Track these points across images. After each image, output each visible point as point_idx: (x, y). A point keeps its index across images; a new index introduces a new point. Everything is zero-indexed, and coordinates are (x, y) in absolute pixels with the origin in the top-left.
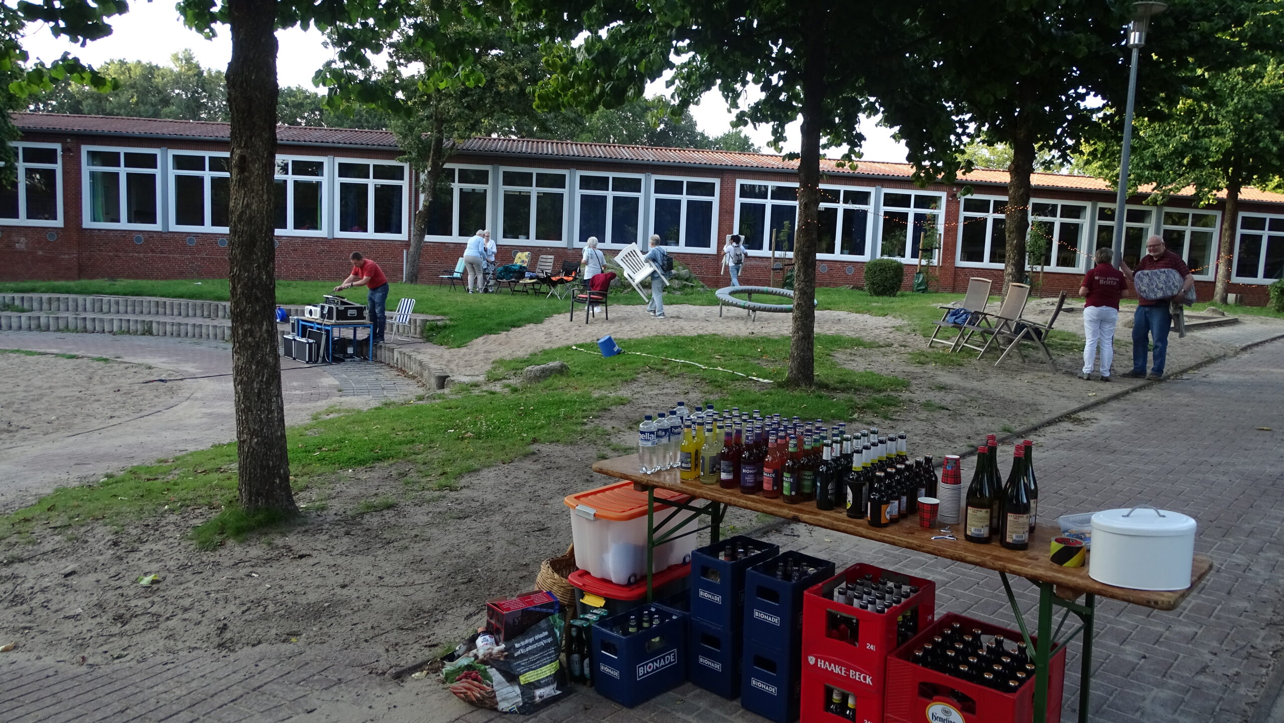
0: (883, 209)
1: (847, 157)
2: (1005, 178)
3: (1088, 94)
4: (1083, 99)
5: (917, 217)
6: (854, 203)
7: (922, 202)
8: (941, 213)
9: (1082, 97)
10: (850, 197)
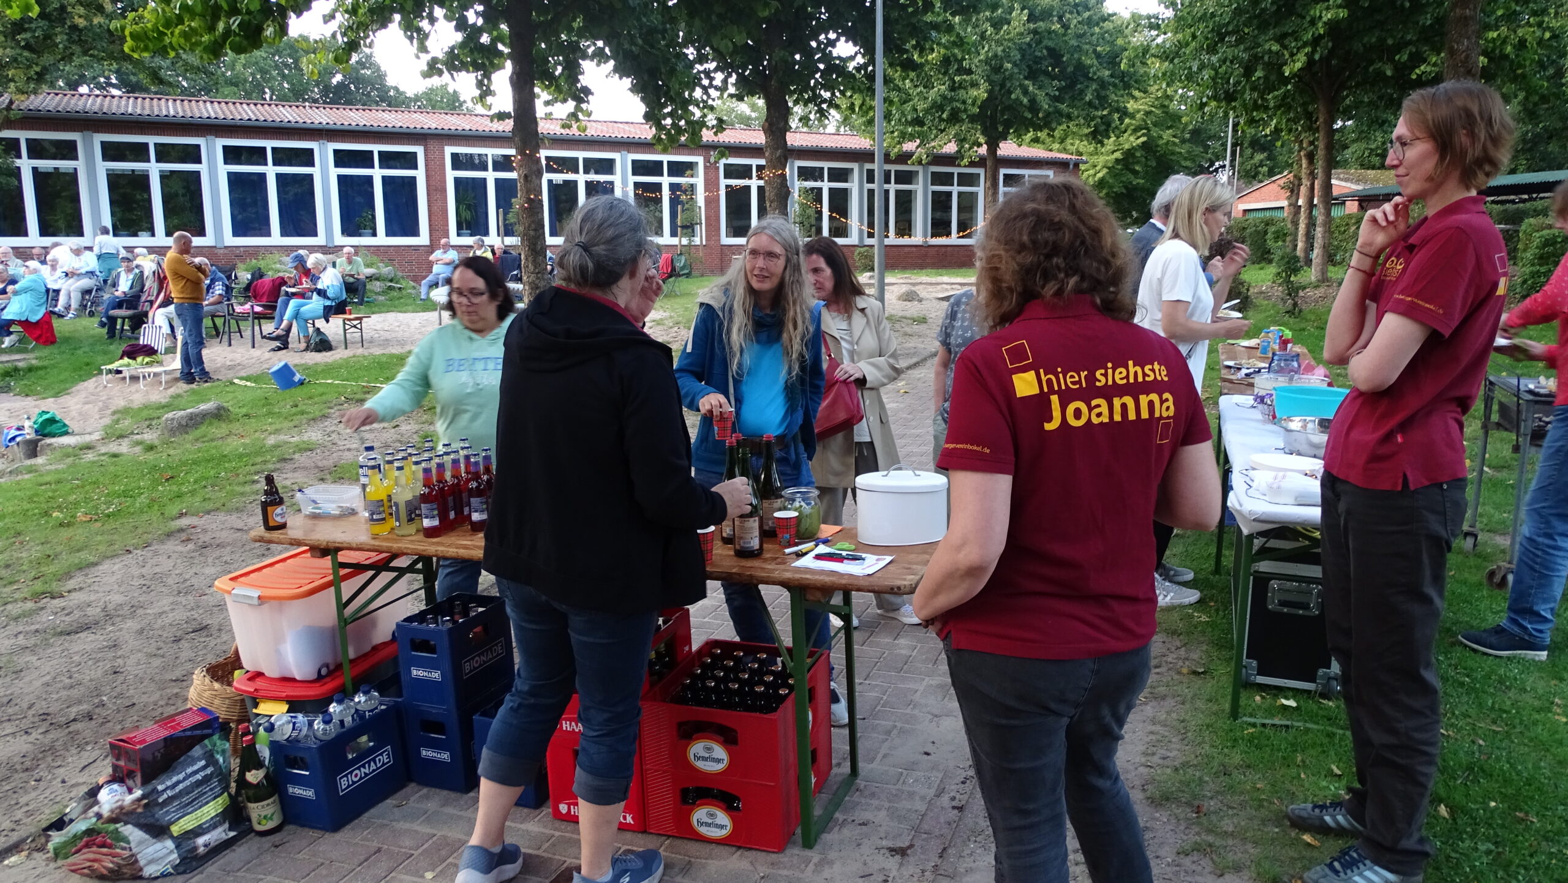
0: (633, 179)
1: (574, 116)
2: (759, 138)
3: (838, 39)
4: (834, 46)
5: (673, 187)
6: (597, 173)
7: (677, 169)
8: (699, 181)
9: (832, 43)
10: (591, 165)
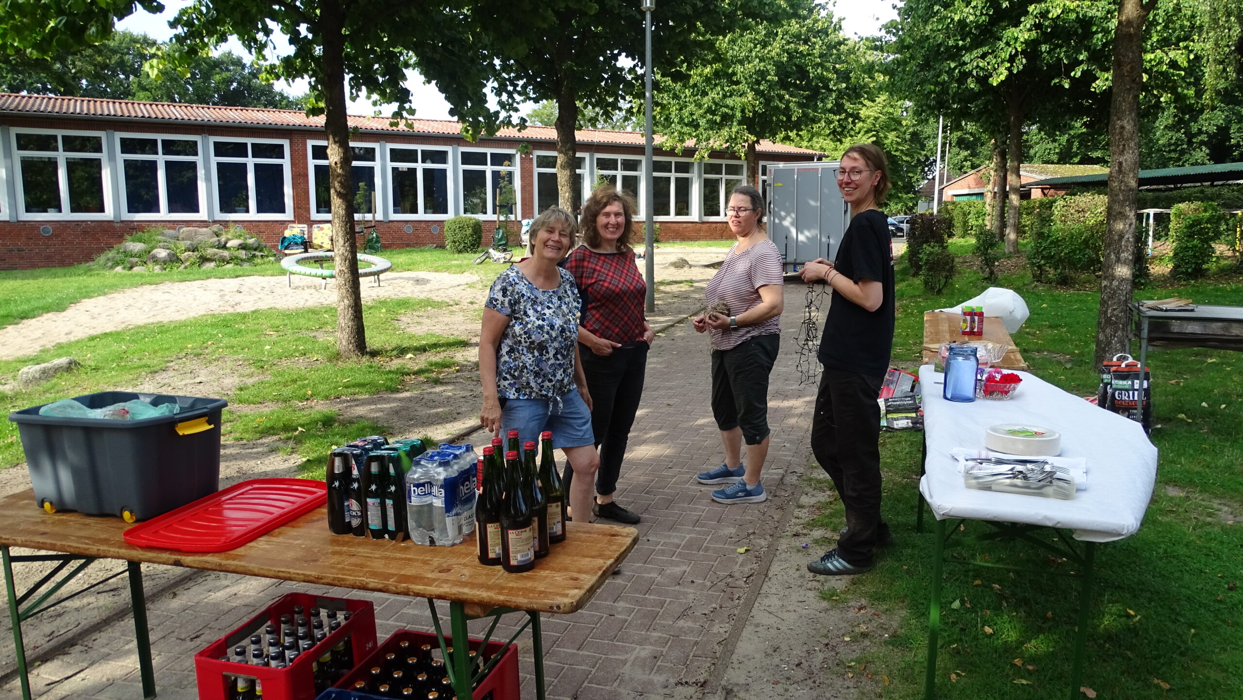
0: (462, 167)
2: (552, 134)
5: (495, 174)
6: (433, 162)
7: (498, 159)
8: (516, 169)
10: (428, 156)
